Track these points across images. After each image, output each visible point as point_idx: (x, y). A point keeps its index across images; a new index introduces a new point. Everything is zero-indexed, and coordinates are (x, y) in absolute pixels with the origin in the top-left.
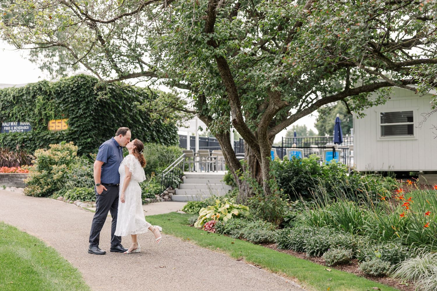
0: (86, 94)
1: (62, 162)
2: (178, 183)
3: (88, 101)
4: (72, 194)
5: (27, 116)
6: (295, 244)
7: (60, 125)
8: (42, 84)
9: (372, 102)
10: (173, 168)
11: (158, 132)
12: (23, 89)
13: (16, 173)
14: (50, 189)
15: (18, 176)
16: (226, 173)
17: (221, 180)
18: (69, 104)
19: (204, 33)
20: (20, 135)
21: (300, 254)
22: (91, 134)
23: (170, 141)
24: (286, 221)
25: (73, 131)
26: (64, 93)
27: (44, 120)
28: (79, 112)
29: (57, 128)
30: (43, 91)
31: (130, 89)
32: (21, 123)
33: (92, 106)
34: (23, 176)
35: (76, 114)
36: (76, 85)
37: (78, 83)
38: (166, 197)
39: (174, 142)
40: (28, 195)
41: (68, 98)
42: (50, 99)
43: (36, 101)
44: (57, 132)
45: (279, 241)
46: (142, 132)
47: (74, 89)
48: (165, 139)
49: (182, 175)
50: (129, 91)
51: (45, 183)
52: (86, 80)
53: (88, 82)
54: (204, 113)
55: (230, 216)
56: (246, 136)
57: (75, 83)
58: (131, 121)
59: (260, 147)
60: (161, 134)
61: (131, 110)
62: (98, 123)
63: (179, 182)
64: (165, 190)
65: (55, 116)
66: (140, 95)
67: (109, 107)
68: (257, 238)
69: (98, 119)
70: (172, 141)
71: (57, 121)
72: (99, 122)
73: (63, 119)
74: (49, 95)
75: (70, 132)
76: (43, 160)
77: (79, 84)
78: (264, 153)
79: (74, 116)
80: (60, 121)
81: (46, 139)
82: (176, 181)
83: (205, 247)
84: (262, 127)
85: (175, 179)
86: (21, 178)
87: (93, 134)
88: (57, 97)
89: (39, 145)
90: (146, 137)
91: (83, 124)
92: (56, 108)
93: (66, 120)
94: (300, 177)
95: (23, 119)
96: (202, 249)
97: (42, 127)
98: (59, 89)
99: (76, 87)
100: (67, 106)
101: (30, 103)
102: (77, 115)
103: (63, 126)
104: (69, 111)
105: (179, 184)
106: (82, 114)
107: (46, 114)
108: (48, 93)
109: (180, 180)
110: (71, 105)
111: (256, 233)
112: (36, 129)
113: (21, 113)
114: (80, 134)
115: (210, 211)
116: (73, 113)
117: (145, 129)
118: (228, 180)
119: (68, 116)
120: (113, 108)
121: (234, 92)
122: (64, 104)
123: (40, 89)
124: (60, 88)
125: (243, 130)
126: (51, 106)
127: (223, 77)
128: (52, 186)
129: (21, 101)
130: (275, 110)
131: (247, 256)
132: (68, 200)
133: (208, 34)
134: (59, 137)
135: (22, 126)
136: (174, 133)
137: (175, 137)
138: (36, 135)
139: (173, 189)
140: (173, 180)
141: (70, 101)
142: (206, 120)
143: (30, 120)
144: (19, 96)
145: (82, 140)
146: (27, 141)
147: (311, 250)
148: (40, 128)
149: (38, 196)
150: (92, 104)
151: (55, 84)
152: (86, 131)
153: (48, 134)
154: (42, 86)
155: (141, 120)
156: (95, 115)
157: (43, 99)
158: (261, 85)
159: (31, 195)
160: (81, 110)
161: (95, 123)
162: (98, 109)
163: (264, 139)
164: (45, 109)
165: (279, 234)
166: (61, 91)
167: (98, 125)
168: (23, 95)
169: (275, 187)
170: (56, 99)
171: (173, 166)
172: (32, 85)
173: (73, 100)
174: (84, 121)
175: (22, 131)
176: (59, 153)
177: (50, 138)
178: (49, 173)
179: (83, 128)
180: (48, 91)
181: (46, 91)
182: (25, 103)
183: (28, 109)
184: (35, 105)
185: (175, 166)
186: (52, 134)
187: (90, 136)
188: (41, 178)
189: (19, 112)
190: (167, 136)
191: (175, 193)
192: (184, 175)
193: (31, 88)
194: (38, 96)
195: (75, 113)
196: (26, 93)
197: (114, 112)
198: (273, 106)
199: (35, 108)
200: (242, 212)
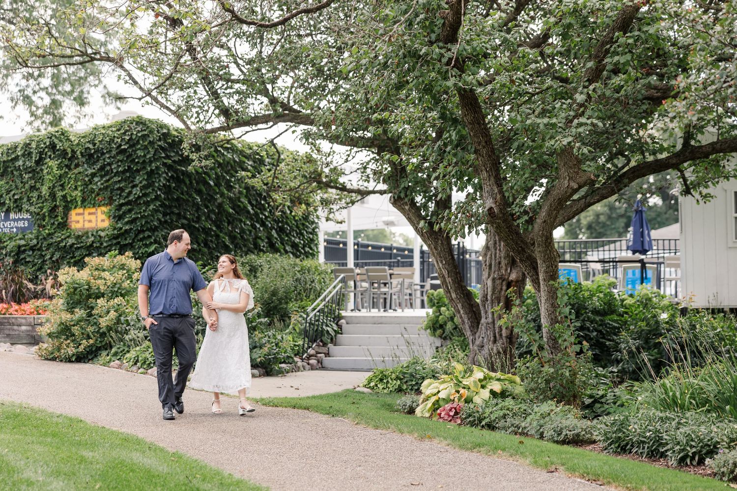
0: (148, 157)
1: (112, 292)
2: (333, 334)
3: (151, 170)
4: (144, 356)
5: (25, 200)
6: (644, 442)
7: (93, 217)
8: (55, 136)
9: (729, 172)
10: (324, 303)
11: (281, 230)
12: (16, 147)
13: (7, 316)
14: (92, 345)
15: (13, 320)
16: (427, 314)
17: (419, 326)
18: (112, 178)
19: (441, 44)
20: (11, 238)
21: (654, 461)
22: (157, 236)
23: (303, 248)
24: (586, 403)
25: (123, 231)
26: (103, 154)
27: (61, 209)
28: (134, 192)
29: (87, 225)
30: (58, 150)
31: (229, 146)
32: (12, 216)
33: (160, 180)
34: (23, 321)
35: (127, 197)
36: (127, 138)
37: (132, 134)
38: (313, 361)
39: (311, 251)
40: (47, 359)
41: (110, 164)
42: (73, 167)
43: (45, 171)
44: (87, 233)
45: (608, 439)
46: (250, 232)
47: (123, 147)
48: (294, 246)
49: (339, 317)
50: (227, 149)
51: (83, 334)
52: (148, 127)
53: (151, 132)
54: (402, 195)
55: (485, 394)
56: (512, 239)
57: (124, 133)
58: (231, 210)
59: (539, 262)
60: (287, 236)
61: (230, 188)
62: (169, 214)
63: (335, 331)
64: (309, 347)
65: (84, 200)
66: (248, 157)
67: (191, 183)
68: (559, 435)
69: (170, 207)
70: (307, 249)
71: (87, 211)
72: (173, 213)
73: (99, 206)
74: (69, 159)
75: (116, 232)
76: (75, 289)
77: (134, 137)
78: (546, 272)
79: (122, 201)
80: (93, 210)
81: (65, 246)
82: (328, 329)
83: (472, 449)
84: (545, 222)
85: (327, 326)
86: (20, 325)
87: (162, 235)
88: (87, 163)
89: (51, 258)
90: (259, 241)
91: (142, 217)
92: (86, 185)
93: (104, 209)
94: (583, 321)
95: (17, 206)
96: (466, 454)
97: (56, 223)
98: (91, 146)
99: (127, 143)
100: (109, 180)
101: (31, 175)
102: (130, 199)
103: (99, 220)
104: (112, 191)
105: (335, 336)
106: (139, 197)
107: (64, 197)
108: (70, 155)
109: (335, 328)
110: (116, 179)
111: (555, 425)
112: (44, 226)
113: (14, 195)
114: (136, 235)
115: (445, 385)
116: (120, 195)
117: (258, 226)
118: (436, 327)
119: (111, 201)
120: (197, 183)
121: (490, 156)
122: (102, 177)
123: (53, 146)
124: (94, 145)
125: (507, 228)
126: (76, 180)
127: (470, 126)
128: (97, 340)
129: (12, 171)
130: (570, 191)
131: (563, 465)
132: (135, 368)
133: (449, 45)
134: (93, 242)
135: (14, 220)
136: (311, 233)
137: (312, 240)
138: (45, 238)
139: (325, 345)
140: (324, 327)
141: (115, 171)
142: (407, 208)
143: (32, 209)
144: (8, 161)
145: (140, 248)
146: (25, 250)
147: (679, 453)
148: (53, 224)
149: (69, 360)
150: (160, 176)
151: (83, 137)
152: (148, 230)
153: (68, 237)
154: (56, 141)
155: (250, 208)
156: (165, 199)
157: (60, 167)
158: (552, 142)
159: (54, 359)
160: (138, 188)
161: (165, 215)
162: (169, 186)
163: (547, 247)
164: (62, 185)
165: (607, 426)
166: (97, 151)
167: (170, 219)
168: (16, 158)
169: (568, 337)
170: (86, 165)
171: (324, 299)
172: (36, 139)
173: (120, 169)
174: (144, 211)
175: (15, 230)
176: (106, 275)
177: (73, 244)
178: (90, 315)
179: (142, 226)
180: (69, 150)
181: (65, 150)
182: (21, 175)
183: (27, 186)
184: (41, 180)
185: (327, 300)
186: (78, 237)
187: (155, 240)
188: (74, 325)
189: (8, 192)
190: (297, 240)
191: (328, 354)
192: (343, 318)
193: (34, 145)
194: (49, 160)
195: (124, 194)
196: (23, 155)
197: (199, 192)
198: (566, 182)
199: (42, 185)
200: (509, 387)
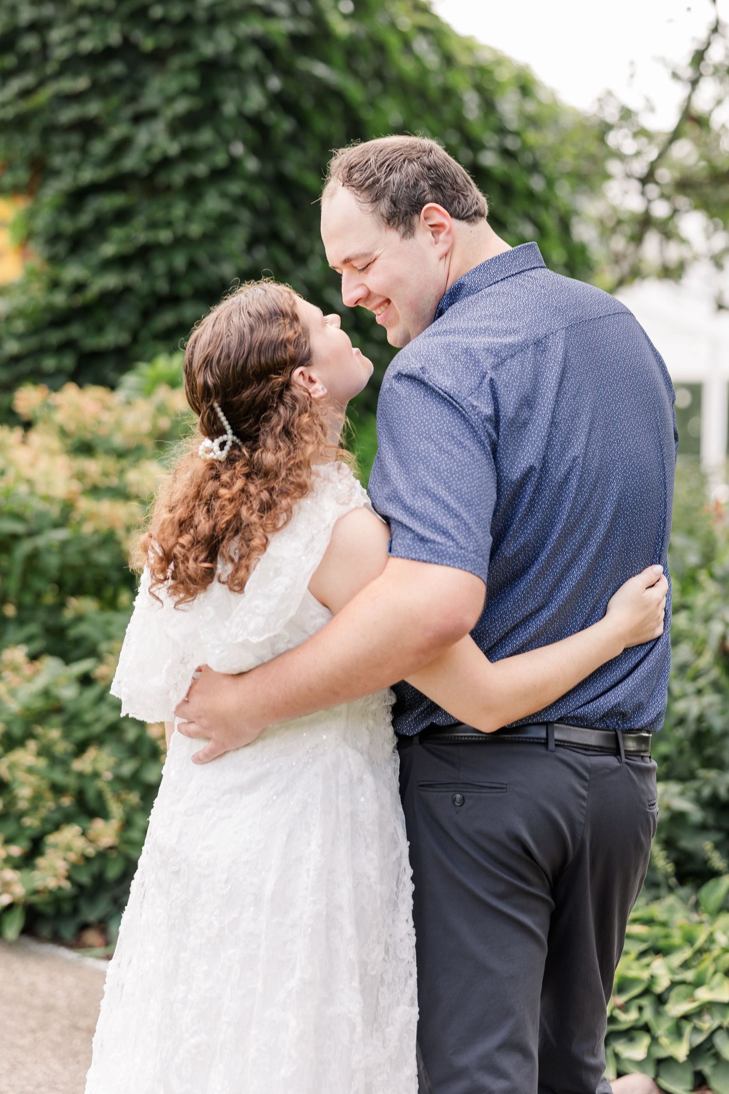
28: (142, 140)
35: (111, 159)
51: (57, 790)
75: (60, 299)
79: (87, 175)
91: (175, 241)
102: (123, 165)
104: (47, 132)
106: (165, 161)
110: (67, 85)
116: (82, 152)
141: (61, 53)
156: (256, 176)
160: (159, 126)
173: (87, 45)
174: (185, 218)
179: (173, 277)
195: (101, 147)
